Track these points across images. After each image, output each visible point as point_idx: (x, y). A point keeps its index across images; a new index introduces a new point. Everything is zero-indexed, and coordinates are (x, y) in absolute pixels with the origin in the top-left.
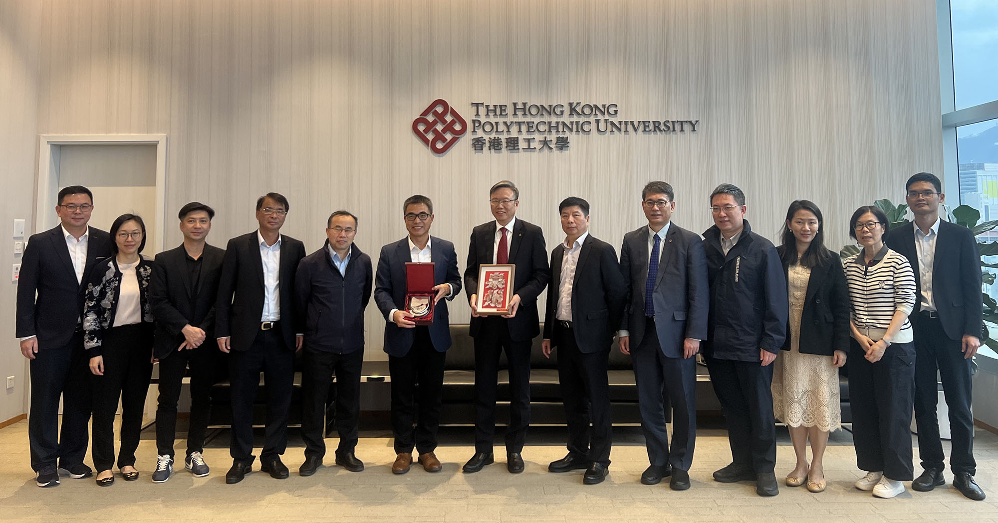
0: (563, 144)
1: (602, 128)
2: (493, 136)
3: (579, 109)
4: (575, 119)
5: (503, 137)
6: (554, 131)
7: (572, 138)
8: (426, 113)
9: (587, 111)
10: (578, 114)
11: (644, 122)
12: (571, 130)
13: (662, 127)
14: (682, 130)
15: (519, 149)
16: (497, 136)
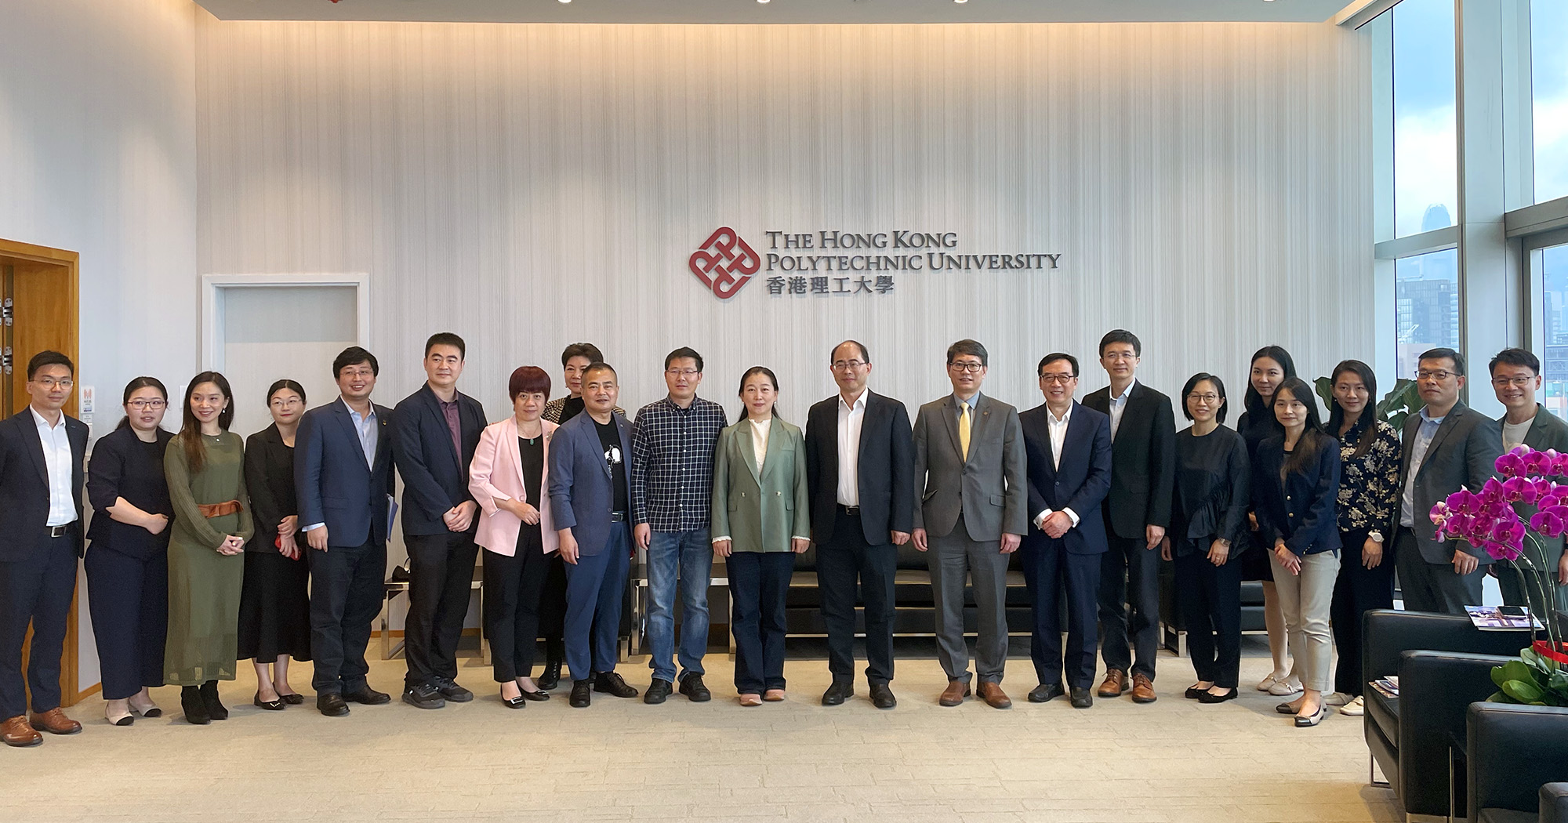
0: (885, 284)
1: (936, 264)
2: (795, 274)
3: (906, 239)
4: (901, 252)
5: (808, 276)
6: (873, 268)
7: (898, 276)
8: (705, 246)
9: (916, 241)
10: (906, 246)
11: (991, 256)
12: (896, 267)
13: (1014, 263)
14: (1039, 267)
15: (828, 292)
16: (799, 276)
